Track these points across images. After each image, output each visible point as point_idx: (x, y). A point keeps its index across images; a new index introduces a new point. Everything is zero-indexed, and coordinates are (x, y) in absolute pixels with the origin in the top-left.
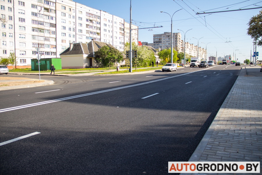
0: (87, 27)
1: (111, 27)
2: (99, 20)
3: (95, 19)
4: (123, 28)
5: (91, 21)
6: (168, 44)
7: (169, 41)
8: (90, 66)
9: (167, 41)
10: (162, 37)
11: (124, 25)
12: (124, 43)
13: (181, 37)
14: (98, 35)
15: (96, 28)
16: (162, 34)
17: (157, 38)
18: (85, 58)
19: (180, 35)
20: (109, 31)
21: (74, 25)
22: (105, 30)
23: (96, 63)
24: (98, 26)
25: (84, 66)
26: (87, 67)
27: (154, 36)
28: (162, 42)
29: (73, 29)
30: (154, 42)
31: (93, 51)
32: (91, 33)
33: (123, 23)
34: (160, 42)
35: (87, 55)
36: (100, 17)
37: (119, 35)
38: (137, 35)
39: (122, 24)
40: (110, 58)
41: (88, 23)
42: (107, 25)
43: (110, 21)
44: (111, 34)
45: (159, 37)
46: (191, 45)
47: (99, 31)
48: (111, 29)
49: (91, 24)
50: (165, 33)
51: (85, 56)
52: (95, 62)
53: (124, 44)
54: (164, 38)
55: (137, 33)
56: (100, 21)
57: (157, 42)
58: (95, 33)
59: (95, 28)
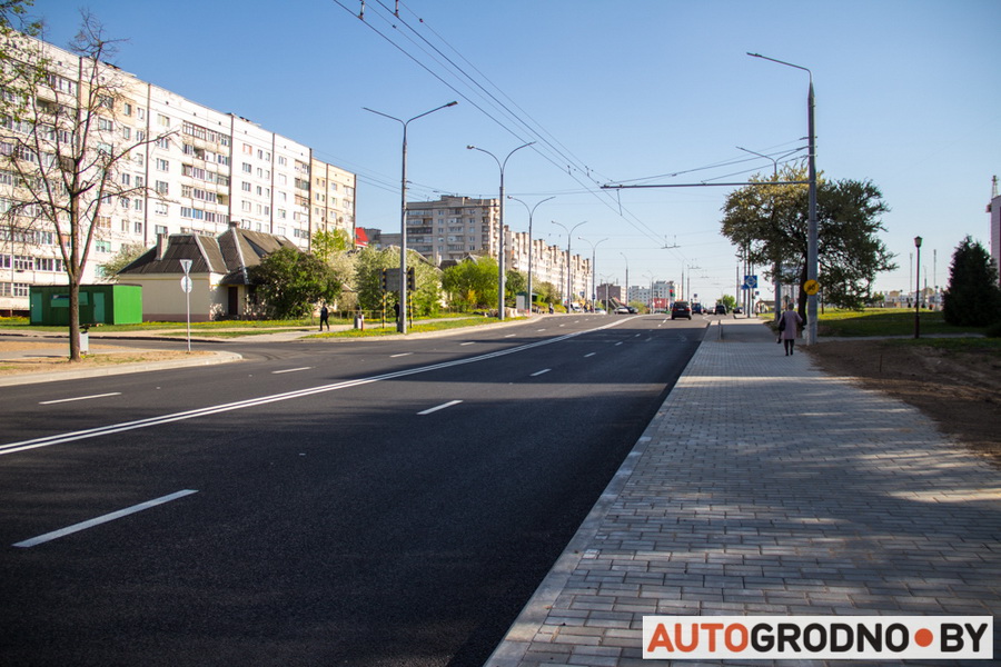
0: (185, 173)
1: (265, 174)
2: (225, 150)
3: (214, 146)
4: (308, 180)
5: (199, 152)
6: (454, 239)
7: (459, 228)
8: (231, 313)
9: (452, 229)
10: (435, 211)
11: (309, 168)
12: (309, 233)
14: (221, 203)
15: (215, 176)
16: (433, 203)
17: (417, 217)
18: (215, 288)
20: (260, 189)
21: (141, 163)
22: (247, 186)
23: (249, 303)
24: (224, 170)
25: (212, 312)
26: (219, 317)
28: (435, 231)
29: (138, 178)
31: (240, 263)
32: (199, 194)
33: (308, 162)
34: (427, 230)
35: (221, 277)
36: (231, 138)
37: (292, 206)
38: (351, 205)
39: (304, 165)
40: (304, 287)
41: (189, 159)
42: (254, 169)
43: (265, 156)
44: (265, 200)
45: (422, 212)
47: (224, 190)
48: (266, 184)
49: (198, 163)
50: (445, 199)
51: (215, 279)
52: (248, 300)
53: (309, 239)
54: (441, 216)
55: (351, 199)
56: (231, 153)
57: (414, 231)
58: (211, 196)
59: (211, 177)
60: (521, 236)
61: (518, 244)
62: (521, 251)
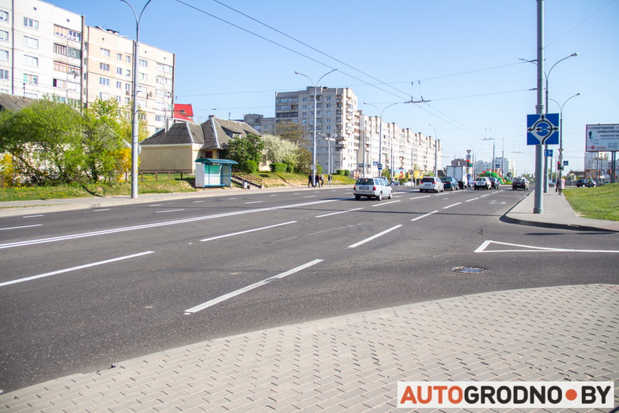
4: (80, 48)
10: (300, 99)
13: (353, 100)
16: (299, 92)
17: (286, 104)
19: (350, 95)
27: (276, 98)
28: (300, 114)
30: (278, 115)
34: (294, 114)
38: (170, 82)
45: (290, 100)
46: (389, 126)
50: (310, 89)
54: (305, 103)
55: (171, 76)
57: (285, 115)
60: (373, 119)
61: (371, 126)
62: (374, 131)
